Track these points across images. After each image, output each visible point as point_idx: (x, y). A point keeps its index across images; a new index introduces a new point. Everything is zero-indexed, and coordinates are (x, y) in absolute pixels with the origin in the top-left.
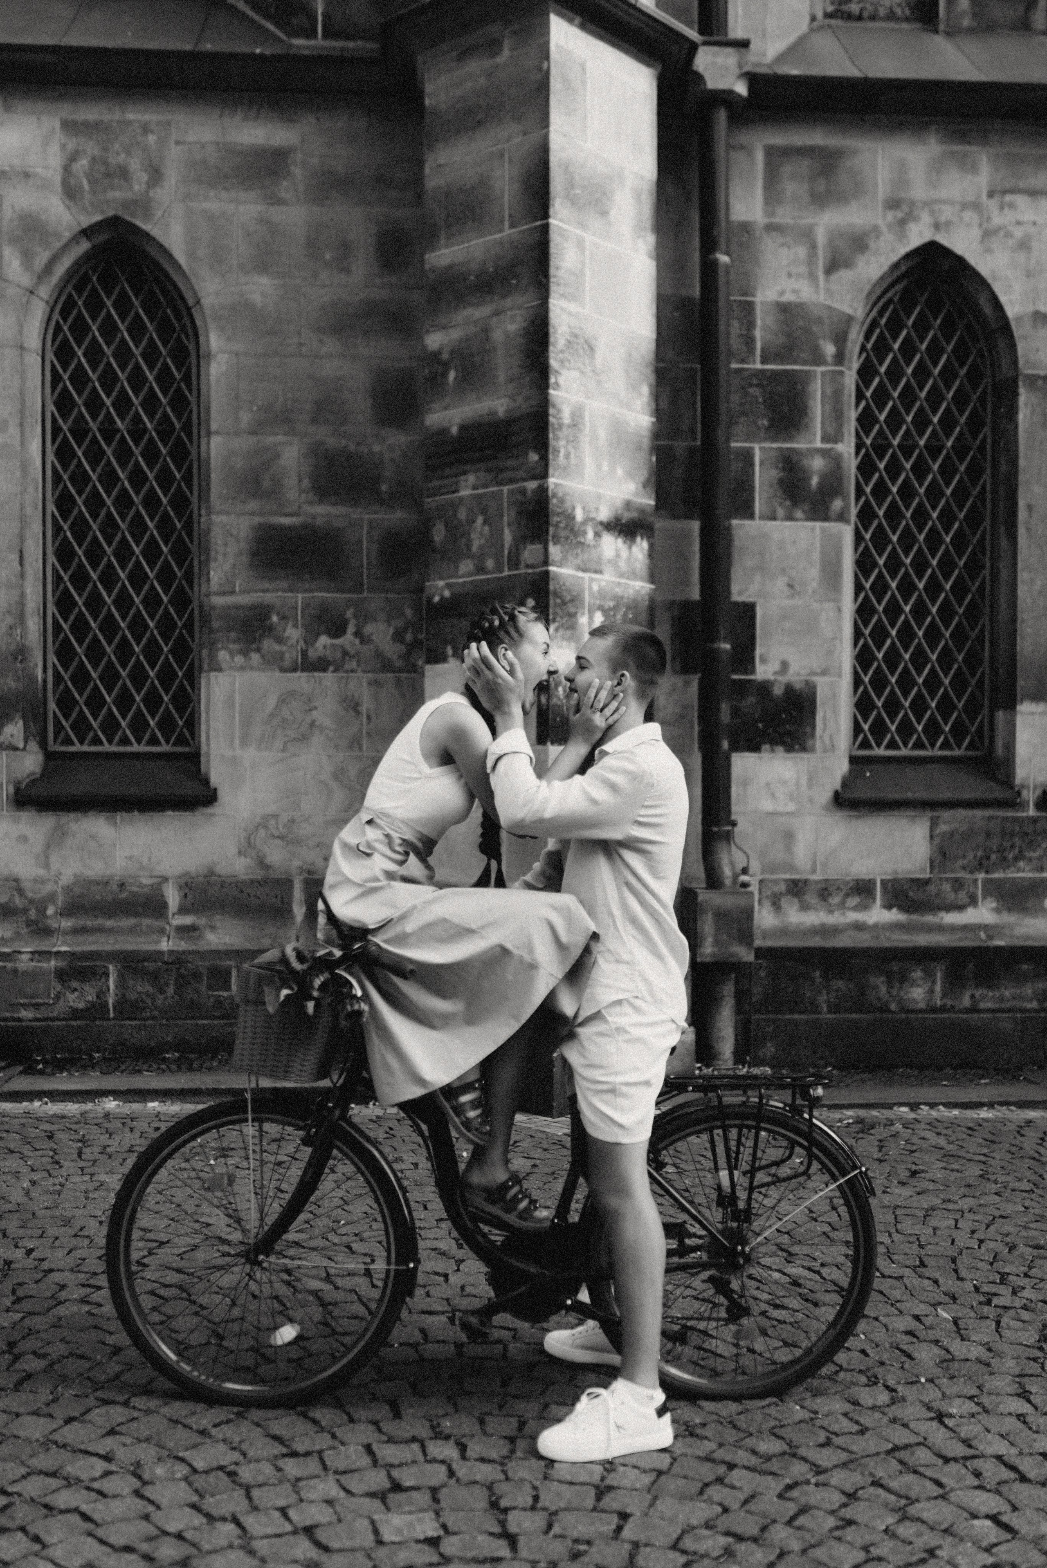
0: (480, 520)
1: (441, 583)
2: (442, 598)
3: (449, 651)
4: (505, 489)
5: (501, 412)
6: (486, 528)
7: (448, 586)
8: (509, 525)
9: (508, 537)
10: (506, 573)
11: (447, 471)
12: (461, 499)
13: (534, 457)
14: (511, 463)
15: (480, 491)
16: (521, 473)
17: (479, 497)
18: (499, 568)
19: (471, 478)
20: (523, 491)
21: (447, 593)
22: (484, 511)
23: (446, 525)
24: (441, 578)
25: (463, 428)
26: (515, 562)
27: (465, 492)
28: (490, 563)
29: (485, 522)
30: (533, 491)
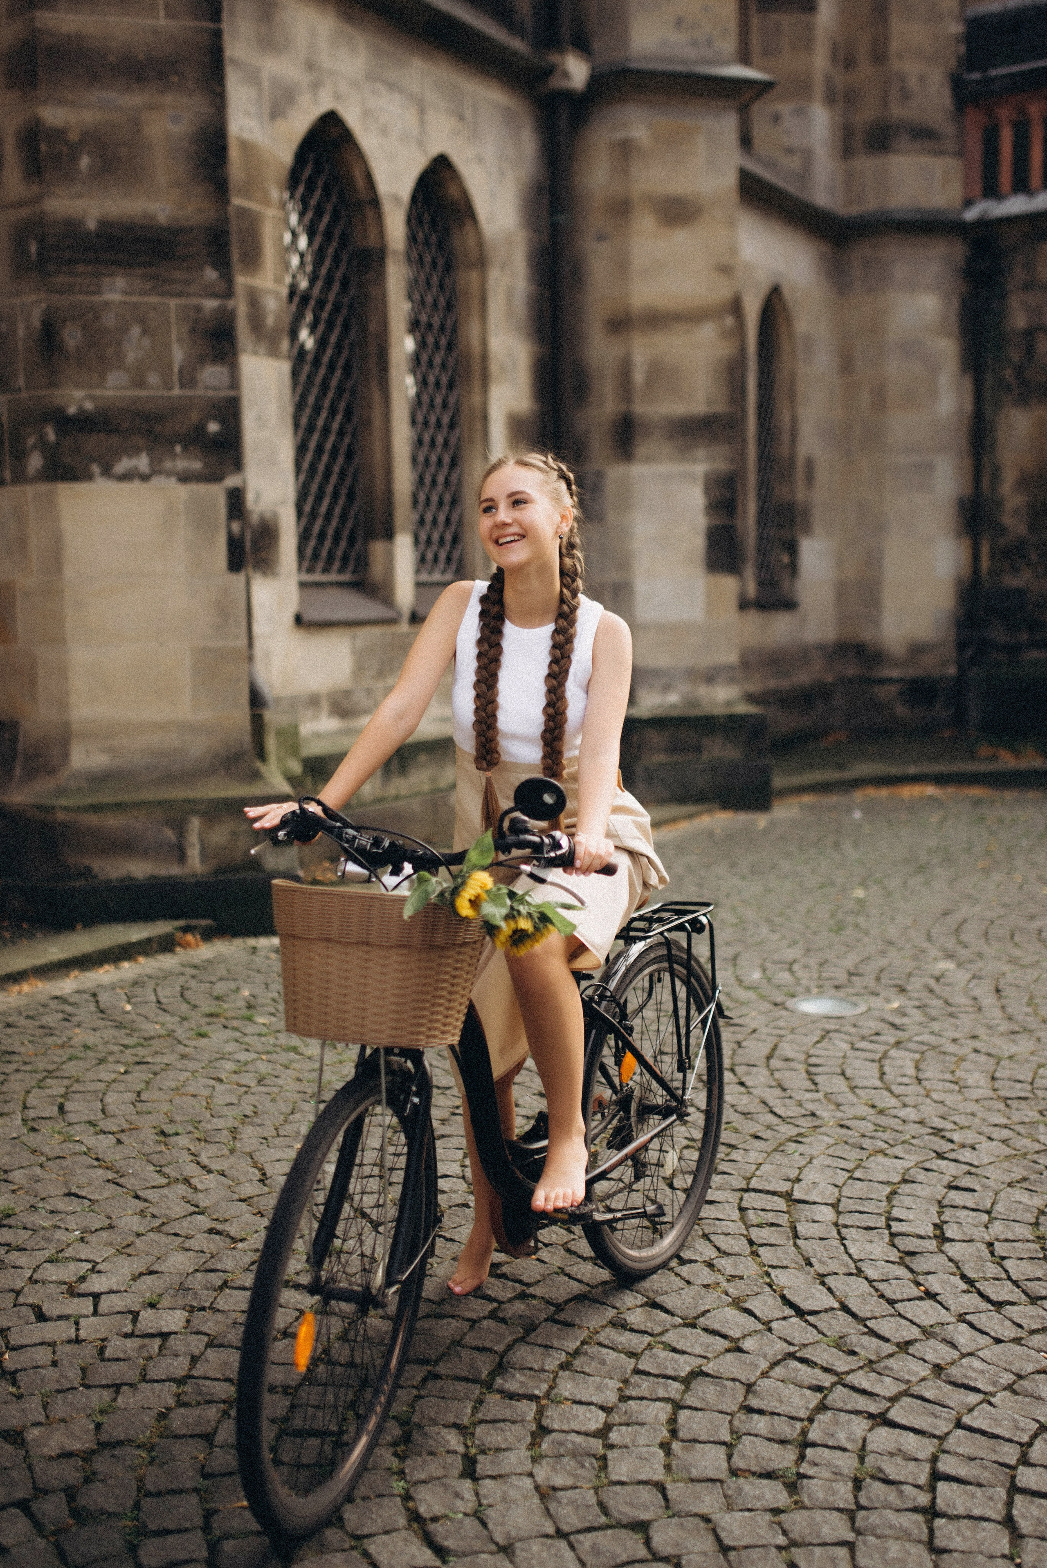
0: (136, 331)
1: (79, 394)
2: (81, 410)
3: (95, 468)
4: (173, 303)
5: (163, 218)
6: (146, 342)
7: (91, 397)
8: (180, 341)
9: (178, 355)
10: (177, 391)
11: (81, 268)
12: (106, 304)
13: (211, 274)
14: (178, 274)
15: (134, 299)
16: (192, 289)
17: (136, 306)
18: (168, 386)
19: (121, 282)
20: (199, 309)
21: (89, 406)
22: (142, 321)
23: (84, 328)
24: (78, 385)
25: (104, 224)
26: (188, 379)
27: (114, 297)
28: (153, 379)
29: (145, 332)
30: (214, 310)
